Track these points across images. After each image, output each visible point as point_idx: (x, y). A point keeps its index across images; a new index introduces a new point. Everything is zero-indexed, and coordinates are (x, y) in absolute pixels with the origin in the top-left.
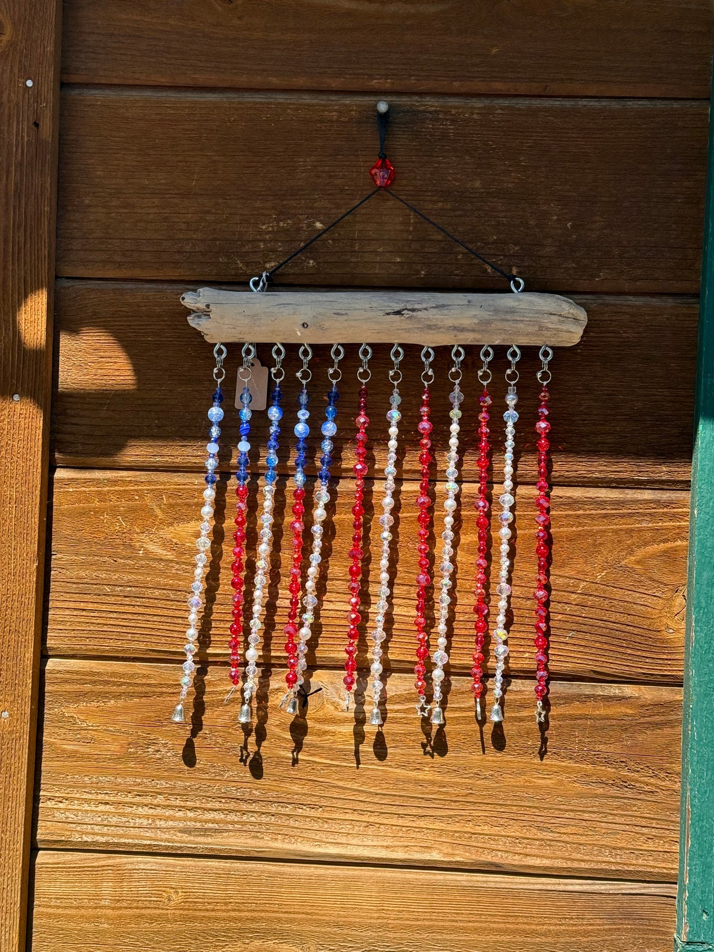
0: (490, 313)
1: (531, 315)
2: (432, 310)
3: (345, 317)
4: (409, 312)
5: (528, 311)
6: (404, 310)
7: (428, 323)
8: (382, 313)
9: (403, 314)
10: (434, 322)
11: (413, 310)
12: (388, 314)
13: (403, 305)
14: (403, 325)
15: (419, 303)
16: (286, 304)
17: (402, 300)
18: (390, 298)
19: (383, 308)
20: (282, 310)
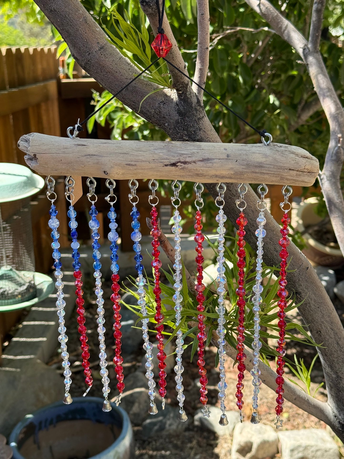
0: (244, 167)
1: (275, 170)
2: (199, 163)
3: (135, 167)
4: (182, 164)
5: (272, 167)
6: (178, 162)
7: (197, 172)
8: (162, 165)
9: (177, 166)
10: (201, 172)
11: (185, 163)
12: (166, 165)
13: (177, 158)
14: (178, 173)
15: (190, 157)
16: (92, 155)
17: (177, 153)
18: (168, 151)
19: (162, 161)
20: (88, 160)
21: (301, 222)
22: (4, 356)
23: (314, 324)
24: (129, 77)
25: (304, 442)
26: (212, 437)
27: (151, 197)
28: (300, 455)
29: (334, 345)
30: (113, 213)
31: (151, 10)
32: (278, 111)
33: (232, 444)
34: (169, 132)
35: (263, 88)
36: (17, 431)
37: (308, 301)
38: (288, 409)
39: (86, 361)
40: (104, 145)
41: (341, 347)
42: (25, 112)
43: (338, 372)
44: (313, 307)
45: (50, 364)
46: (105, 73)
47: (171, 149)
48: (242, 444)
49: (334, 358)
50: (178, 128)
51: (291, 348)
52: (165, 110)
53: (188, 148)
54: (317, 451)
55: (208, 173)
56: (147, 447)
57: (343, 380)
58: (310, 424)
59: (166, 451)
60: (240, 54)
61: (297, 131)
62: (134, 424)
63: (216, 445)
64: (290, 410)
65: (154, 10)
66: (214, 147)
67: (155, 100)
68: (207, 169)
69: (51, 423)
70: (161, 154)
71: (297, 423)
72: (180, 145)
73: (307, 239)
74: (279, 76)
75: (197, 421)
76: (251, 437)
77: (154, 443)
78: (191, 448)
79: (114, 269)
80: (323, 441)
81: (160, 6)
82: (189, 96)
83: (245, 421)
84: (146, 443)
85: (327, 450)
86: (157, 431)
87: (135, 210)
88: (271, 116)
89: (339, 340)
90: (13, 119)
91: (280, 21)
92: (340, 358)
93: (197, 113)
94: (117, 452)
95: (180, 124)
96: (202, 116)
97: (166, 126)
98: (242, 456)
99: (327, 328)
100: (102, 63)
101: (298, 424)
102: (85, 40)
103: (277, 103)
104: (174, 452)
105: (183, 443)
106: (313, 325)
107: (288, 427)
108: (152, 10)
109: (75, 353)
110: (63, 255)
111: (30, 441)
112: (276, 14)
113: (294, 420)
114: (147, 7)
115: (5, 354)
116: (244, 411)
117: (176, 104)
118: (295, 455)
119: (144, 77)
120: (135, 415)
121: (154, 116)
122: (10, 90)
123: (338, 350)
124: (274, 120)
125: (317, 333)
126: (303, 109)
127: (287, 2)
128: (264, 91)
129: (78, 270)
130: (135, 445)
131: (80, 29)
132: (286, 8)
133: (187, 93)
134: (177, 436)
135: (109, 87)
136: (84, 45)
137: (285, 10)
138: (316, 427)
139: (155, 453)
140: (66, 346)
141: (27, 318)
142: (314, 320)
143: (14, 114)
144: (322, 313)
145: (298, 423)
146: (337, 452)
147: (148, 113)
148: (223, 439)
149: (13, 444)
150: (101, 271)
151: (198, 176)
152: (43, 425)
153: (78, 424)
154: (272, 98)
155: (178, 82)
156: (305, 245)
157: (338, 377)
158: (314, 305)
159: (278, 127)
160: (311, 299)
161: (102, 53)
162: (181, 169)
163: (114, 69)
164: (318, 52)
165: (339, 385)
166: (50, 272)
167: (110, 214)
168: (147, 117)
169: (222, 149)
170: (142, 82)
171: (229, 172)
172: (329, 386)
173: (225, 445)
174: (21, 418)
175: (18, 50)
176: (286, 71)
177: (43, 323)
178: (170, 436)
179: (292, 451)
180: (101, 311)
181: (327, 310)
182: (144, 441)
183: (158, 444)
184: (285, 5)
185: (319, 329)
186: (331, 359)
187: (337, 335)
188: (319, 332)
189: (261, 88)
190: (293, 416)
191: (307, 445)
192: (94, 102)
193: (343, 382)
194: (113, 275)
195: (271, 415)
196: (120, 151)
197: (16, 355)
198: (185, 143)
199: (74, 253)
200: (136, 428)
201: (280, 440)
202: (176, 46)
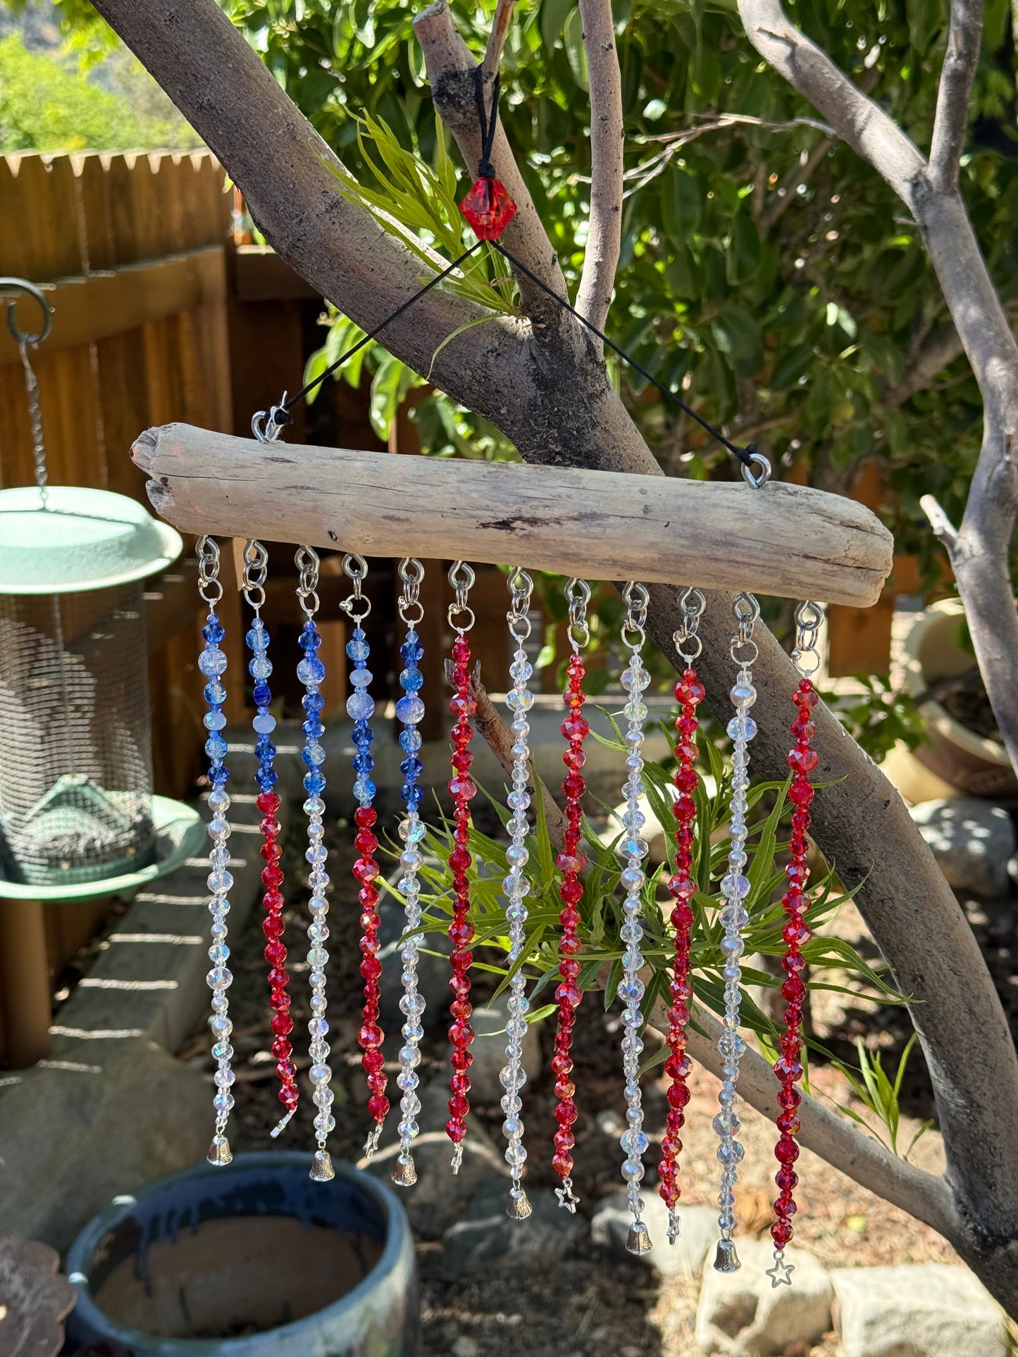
0: (683, 542)
1: (766, 556)
2: (570, 524)
3: (406, 526)
4: (525, 526)
6: (515, 519)
7: (562, 549)
8: (475, 523)
9: (513, 529)
10: (574, 549)
11: (533, 521)
12: (485, 526)
13: (515, 508)
14: (516, 549)
15: (547, 506)
16: (302, 488)
17: (516, 495)
18: (495, 488)
19: (477, 513)
20: (293, 500)
21: (916, 667)
22: (55, 1030)
23: (904, 955)
24: (406, 284)
25: (907, 1302)
26: (642, 1280)
27: (454, 610)
28: (894, 1337)
29: (959, 1015)
30: (360, 644)
31: (461, 115)
32: (850, 350)
33: (697, 1301)
34: (511, 430)
35: (812, 284)
36: (90, 1240)
37: (887, 892)
38: (864, 1206)
39: (281, 1039)
40: (337, 463)
41: (981, 1020)
42: (133, 337)
43: (972, 1089)
44: (901, 908)
45: (187, 1055)
46: (342, 272)
47: (502, 485)
48: (728, 1300)
49: (961, 1051)
50: (535, 420)
51: (878, 1033)
52: (500, 371)
53: (546, 483)
54: (943, 1326)
55: (592, 553)
56: (456, 1301)
57: (985, 1112)
58: (925, 1250)
59: (509, 1314)
60: (743, 184)
61: (909, 406)
62: (421, 1235)
63: (654, 1302)
64: (871, 1211)
65: (469, 115)
66: (612, 484)
67: (473, 346)
68: (589, 541)
69: (185, 1222)
70: (474, 495)
71: (888, 1247)
72: (528, 473)
73: (932, 719)
74: (858, 249)
75: (600, 1231)
76: (754, 1282)
77: (475, 1290)
78: (582, 1309)
79: (363, 792)
80: (962, 1298)
81: (486, 105)
82: (565, 336)
83: (738, 1235)
84: (454, 1288)
85: (974, 1325)
86: (485, 1256)
87: (412, 639)
88: (830, 363)
89: (973, 1000)
90: (100, 356)
91: (848, 102)
92: (977, 1051)
93: (586, 380)
94: (368, 1310)
95: (539, 409)
96: (599, 389)
97: (502, 415)
98: (725, 1335)
99: (940, 968)
100: (335, 245)
101: (892, 1251)
102: (291, 186)
103: (849, 326)
104: (532, 1316)
105: (558, 1291)
106: (903, 958)
107: (862, 1257)
108: (465, 117)
109: (256, 1028)
110: (232, 748)
111: (125, 1270)
112: (838, 84)
113: (880, 1239)
114: (450, 109)
115: (58, 1025)
116: (737, 1209)
117: (529, 357)
118: (880, 1335)
119: (446, 284)
120: (423, 1207)
121: (470, 389)
122: (92, 276)
123: (972, 1028)
124: (840, 375)
125: (914, 980)
126: (926, 345)
127: (882, 41)
128: (814, 291)
129: (268, 792)
130: (421, 1295)
131: (277, 155)
132: (878, 60)
133: (561, 329)
134: (543, 1272)
135: (352, 310)
136: (287, 200)
137: (874, 66)
138: (943, 1259)
139: (477, 1318)
140: (227, 1001)
141: (124, 924)
142: (906, 947)
143: (102, 343)
144: (926, 926)
145: (891, 1247)
146: (1000, 1331)
147: (455, 379)
148: (671, 1285)
149: (77, 1277)
150: (323, 796)
151: (566, 559)
152: (162, 1226)
153: (261, 1229)
154: (833, 313)
155: (536, 300)
156: (924, 736)
157: (971, 1106)
158: (905, 905)
159: (849, 394)
160: (897, 888)
161: (334, 220)
162: (522, 537)
163: (365, 260)
164: (955, 192)
165: (976, 1126)
166: (191, 795)
167: (353, 648)
168: (452, 390)
169: (635, 489)
170: (441, 297)
171: (646, 554)
172: (948, 1129)
173: (679, 1304)
174: (100, 1205)
175: (118, 161)
176: (876, 238)
177: (168, 938)
178: (521, 1272)
179: (871, 1324)
180: (319, 905)
181: (940, 918)
182: (447, 1285)
183: (487, 1294)
184: (875, 52)
185: (919, 970)
186: (952, 1053)
187: (969, 988)
188: (919, 980)
189: (804, 283)
190: (878, 1228)
191: (915, 1308)
192: (328, 317)
193: (985, 1117)
194: (359, 809)
195: (816, 1222)
196: (372, 482)
197: (89, 1028)
198: (542, 470)
199: (260, 744)
200: (425, 1247)
201: (838, 1294)
202: (530, 207)
